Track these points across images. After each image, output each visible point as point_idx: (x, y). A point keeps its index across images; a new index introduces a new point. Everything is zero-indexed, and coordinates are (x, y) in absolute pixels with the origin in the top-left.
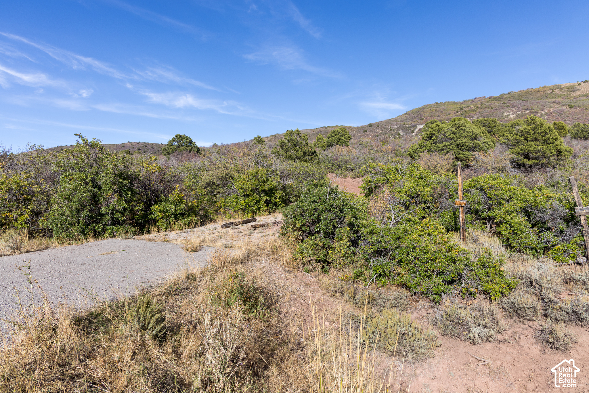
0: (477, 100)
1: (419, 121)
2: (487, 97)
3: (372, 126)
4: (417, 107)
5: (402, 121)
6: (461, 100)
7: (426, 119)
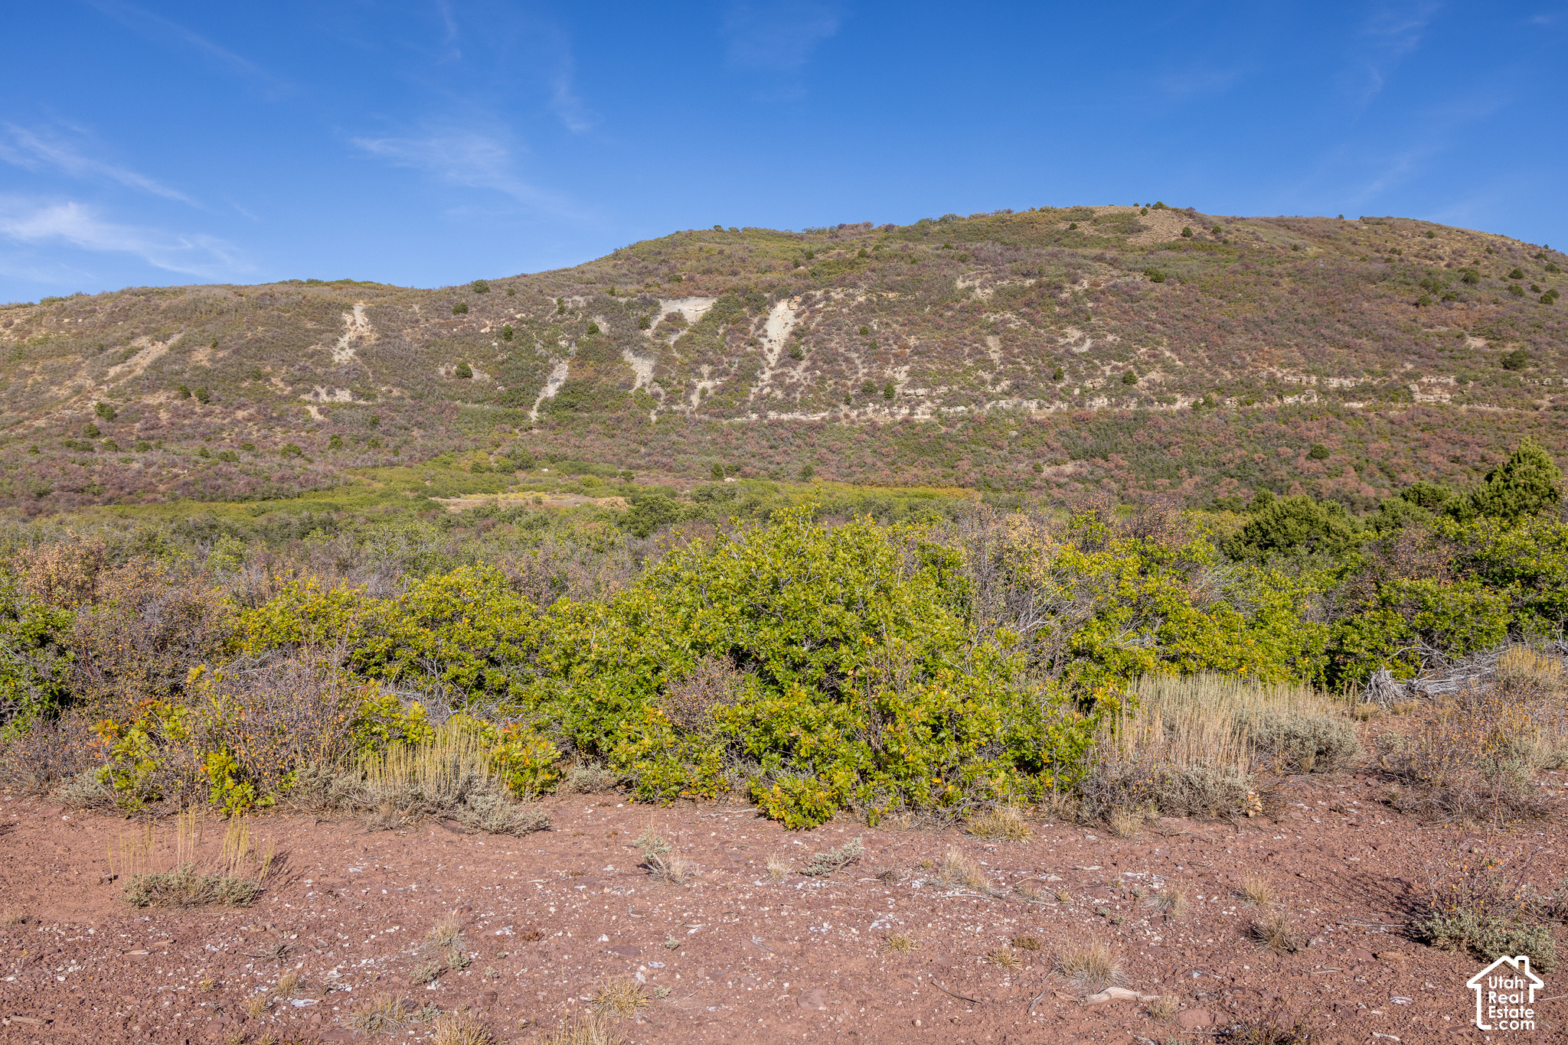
0: (847, 232)
1: (667, 286)
2: (875, 227)
3: (487, 290)
4: (652, 239)
5: (603, 279)
6: (798, 230)
7: (691, 279)
